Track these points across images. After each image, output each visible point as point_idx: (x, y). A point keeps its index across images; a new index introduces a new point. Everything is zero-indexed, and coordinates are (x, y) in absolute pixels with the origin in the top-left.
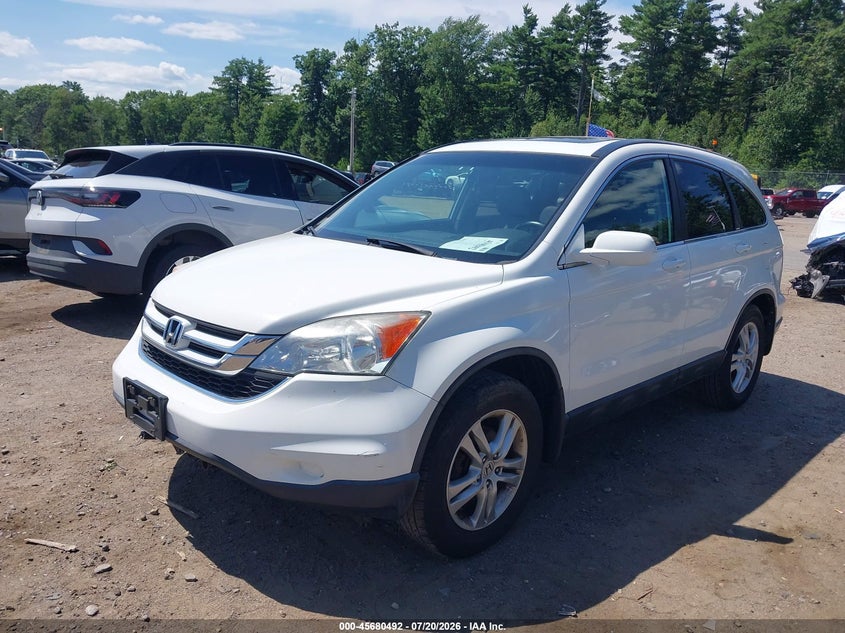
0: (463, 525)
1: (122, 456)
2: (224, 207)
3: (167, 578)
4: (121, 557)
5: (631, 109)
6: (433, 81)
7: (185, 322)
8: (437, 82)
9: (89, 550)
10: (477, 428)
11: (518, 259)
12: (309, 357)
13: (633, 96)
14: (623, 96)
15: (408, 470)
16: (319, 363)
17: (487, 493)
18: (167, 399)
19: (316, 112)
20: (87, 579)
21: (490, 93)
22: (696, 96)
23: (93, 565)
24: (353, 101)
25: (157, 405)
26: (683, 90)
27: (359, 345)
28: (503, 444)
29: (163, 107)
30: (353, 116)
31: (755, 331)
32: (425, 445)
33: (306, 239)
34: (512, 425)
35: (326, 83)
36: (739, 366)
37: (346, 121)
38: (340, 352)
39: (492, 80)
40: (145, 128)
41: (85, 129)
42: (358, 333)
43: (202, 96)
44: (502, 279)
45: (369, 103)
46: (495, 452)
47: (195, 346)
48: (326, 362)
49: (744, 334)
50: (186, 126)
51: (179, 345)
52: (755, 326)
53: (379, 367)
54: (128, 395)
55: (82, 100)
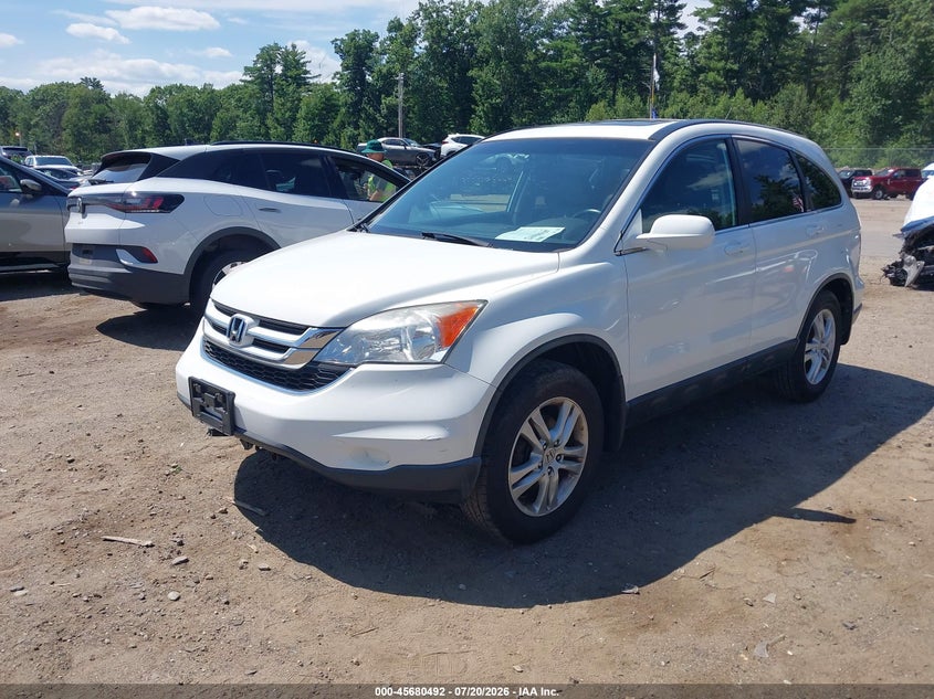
0: (525, 510)
1: (185, 461)
2: (271, 209)
3: (242, 568)
4: (195, 550)
5: (709, 85)
6: (487, 62)
7: (248, 320)
8: (492, 63)
9: (164, 545)
10: (536, 415)
11: (574, 246)
12: (371, 349)
13: (711, 70)
14: (701, 70)
15: (470, 454)
16: (380, 355)
17: (548, 480)
18: (234, 395)
19: (360, 101)
20: (165, 570)
21: (551, 72)
22: (784, 67)
23: (170, 558)
24: (400, 89)
25: (225, 402)
26: (770, 61)
27: (418, 336)
28: (563, 431)
29: (191, 104)
30: (401, 105)
31: (831, 318)
32: (485, 431)
33: (360, 236)
34: (572, 413)
35: (369, 69)
36: (814, 355)
37: (393, 111)
38: (400, 344)
39: (552, 59)
40: (172, 128)
41: (107, 131)
42: (417, 323)
43: (233, 89)
44: (558, 266)
45: (417, 90)
46: (556, 439)
47: (259, 342)
48: (386, 353)
49: (818, 322)
50: (216, 123)
51: (243, 342)
52: (830, 313)
53: (439, 356)
54: (194, 393)
55: (103, 99)
